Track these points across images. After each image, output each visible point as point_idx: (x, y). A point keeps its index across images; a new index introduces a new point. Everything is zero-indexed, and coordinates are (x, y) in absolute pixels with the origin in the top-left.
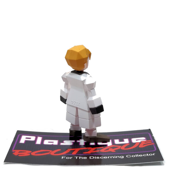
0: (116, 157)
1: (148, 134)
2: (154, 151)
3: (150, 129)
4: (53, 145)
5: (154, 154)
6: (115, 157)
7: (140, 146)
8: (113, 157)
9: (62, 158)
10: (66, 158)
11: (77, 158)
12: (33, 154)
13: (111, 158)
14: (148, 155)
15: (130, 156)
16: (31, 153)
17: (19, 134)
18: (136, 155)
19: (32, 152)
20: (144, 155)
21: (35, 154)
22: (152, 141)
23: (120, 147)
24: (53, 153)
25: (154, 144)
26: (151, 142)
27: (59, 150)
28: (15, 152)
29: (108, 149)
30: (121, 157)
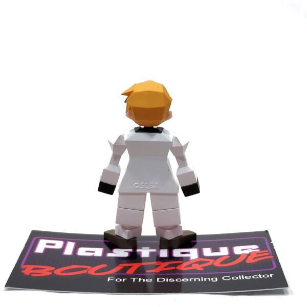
0: (204, 280)
1: (263, 239)
2: (272, 269)
3: (267, 231)
4: (93, 257)
5: (271, 275)
6: (202, 280)
7: (248, 261)
8: (199, 280)
9: (108, 280)
10: (115, 279)
11: (134, 281)
12: (58, 272)
13: (195, 280)
14: (262, 276)
15: (229, 278)
16: (54, 270)
17: (36, 236)
18: (240, 276)
19: (56, 269)
20: (253, 277)
21: (61, 272)
22: (270, 252)
23: (211, 261)
24: (92, 271)
25: (273, 257)
26: (268, 254)
27: (105, 265)
28: (25, 268)
29: (190, 265)
30: (212, 279)
